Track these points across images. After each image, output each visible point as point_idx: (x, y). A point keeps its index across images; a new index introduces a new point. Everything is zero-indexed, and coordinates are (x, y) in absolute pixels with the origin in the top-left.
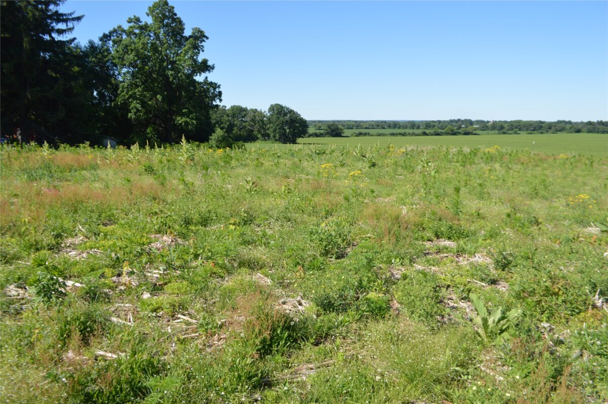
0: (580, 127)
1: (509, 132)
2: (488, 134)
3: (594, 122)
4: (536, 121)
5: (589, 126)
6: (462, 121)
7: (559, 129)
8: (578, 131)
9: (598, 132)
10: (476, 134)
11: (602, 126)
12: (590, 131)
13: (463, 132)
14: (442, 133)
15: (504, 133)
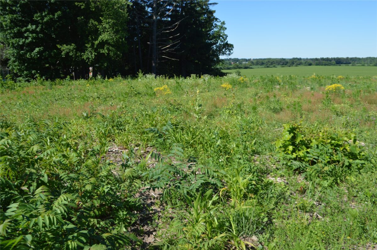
0: (311, 62)
1: (271, 66)
2: (258, 67)
3: (319, 59)
4: (280, 59)
5: (316, 61)
6: (233, 59)
7: (298, 63)
8: (310, 65)
9: (322, 65)
10: (251, 68)
11: (324, 61)
12: (317, 65)
13: (244, 67)
14: (231, 68)
15: (268, 67)
